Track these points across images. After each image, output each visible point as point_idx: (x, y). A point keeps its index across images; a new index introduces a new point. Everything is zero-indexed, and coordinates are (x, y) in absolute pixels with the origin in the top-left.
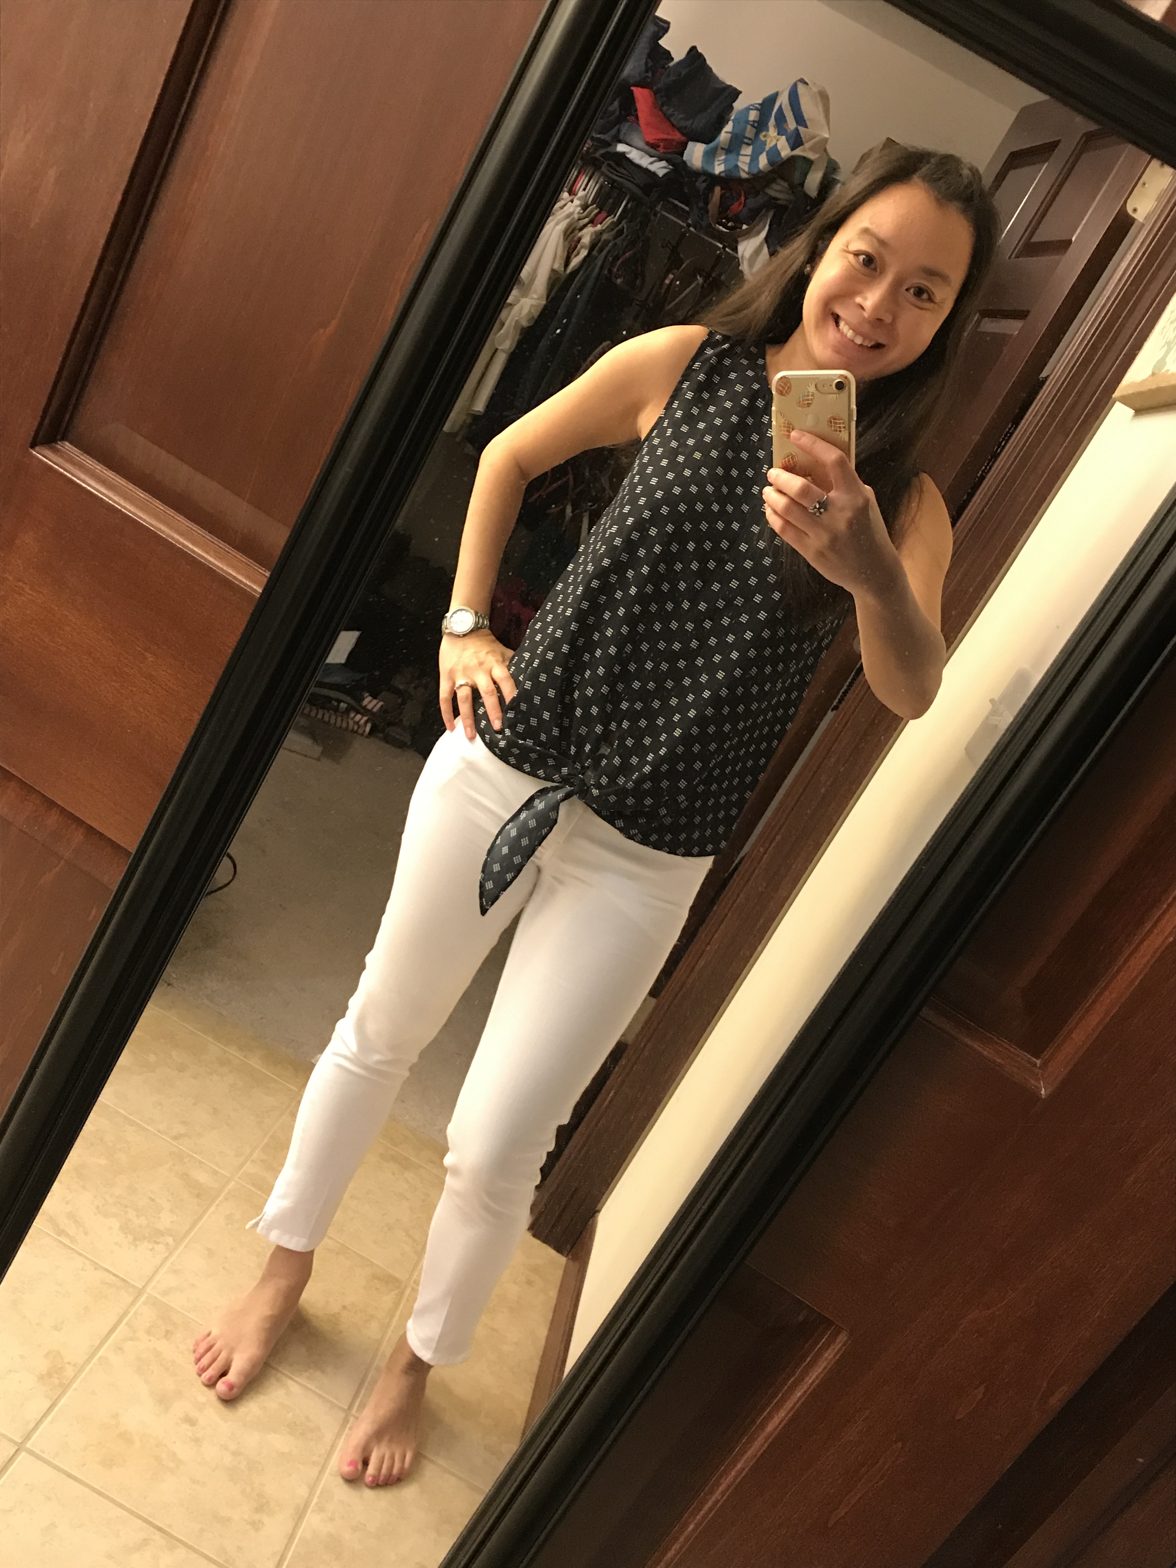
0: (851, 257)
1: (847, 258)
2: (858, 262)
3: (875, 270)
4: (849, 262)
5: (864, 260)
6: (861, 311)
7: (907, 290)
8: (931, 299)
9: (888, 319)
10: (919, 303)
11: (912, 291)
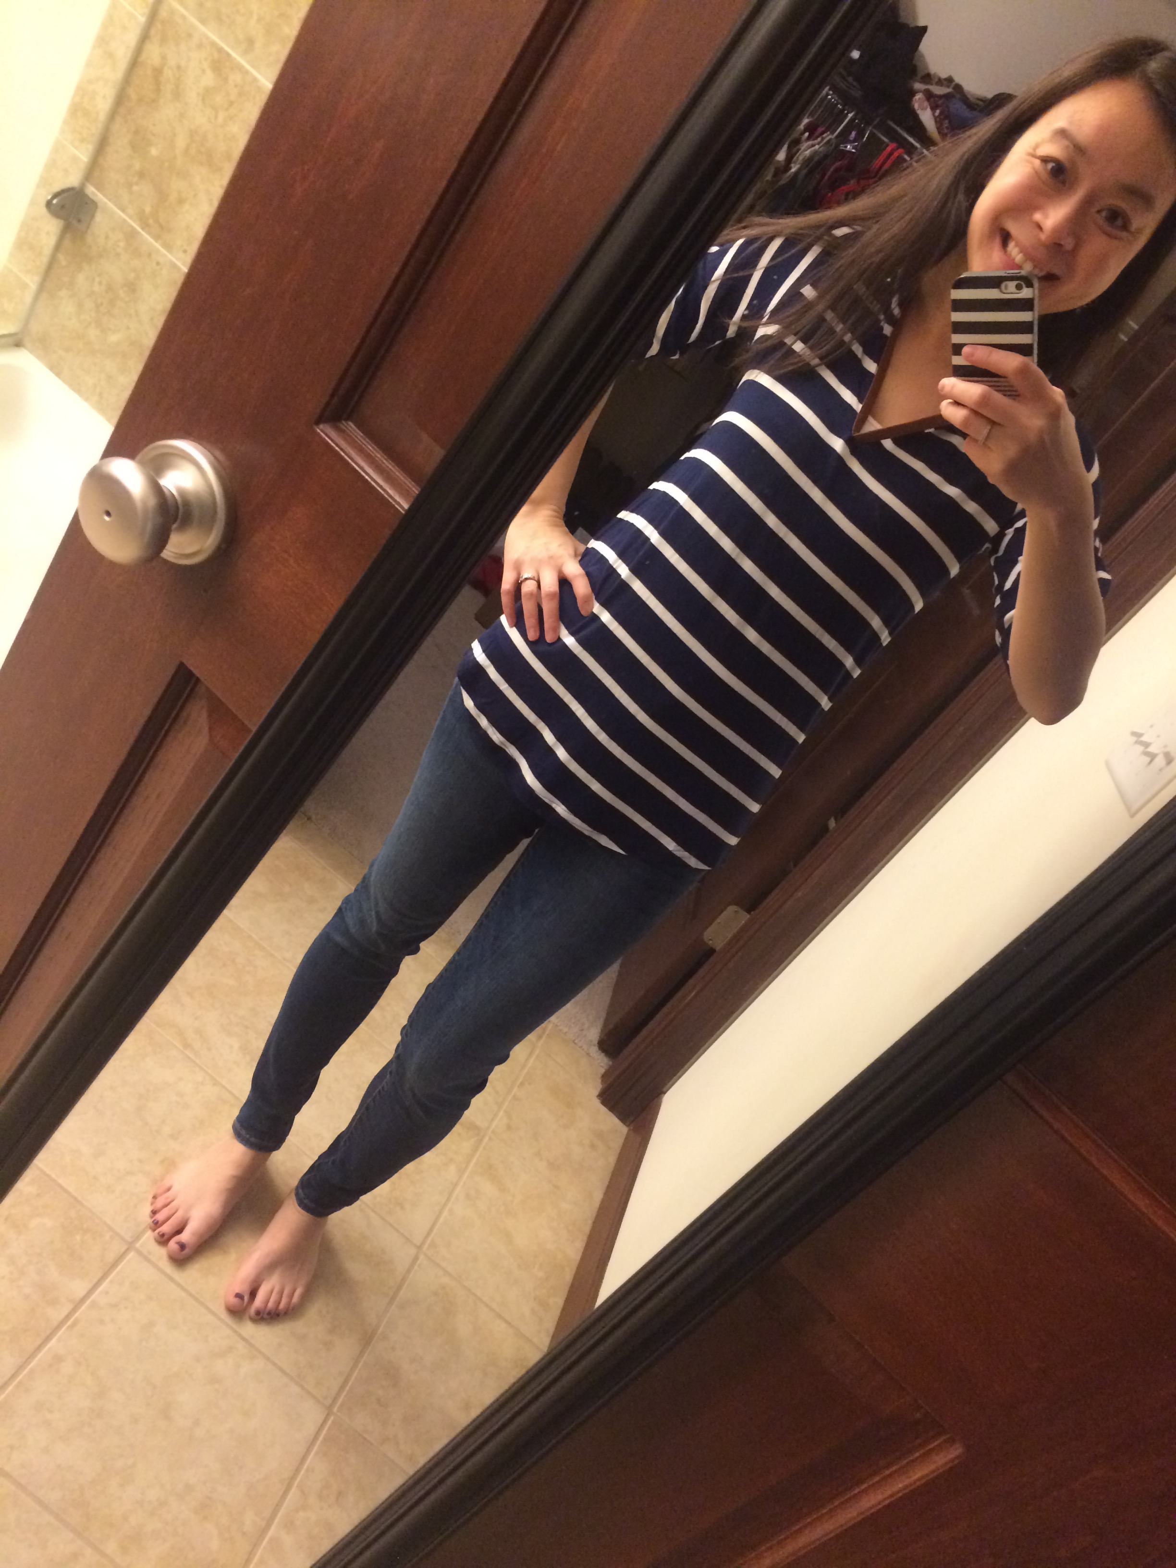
0: (1037, 162)
1: (1032, 163)
2: (1045, 169)
3: (1063, 183)
4: (1034, 168)
5: (1053, 167)
6: (1037, 230)
7: (1099, 212)
8: (1125, 227)
9: (1068, 243)
10: (1109, 229)
11: (1104, 214)
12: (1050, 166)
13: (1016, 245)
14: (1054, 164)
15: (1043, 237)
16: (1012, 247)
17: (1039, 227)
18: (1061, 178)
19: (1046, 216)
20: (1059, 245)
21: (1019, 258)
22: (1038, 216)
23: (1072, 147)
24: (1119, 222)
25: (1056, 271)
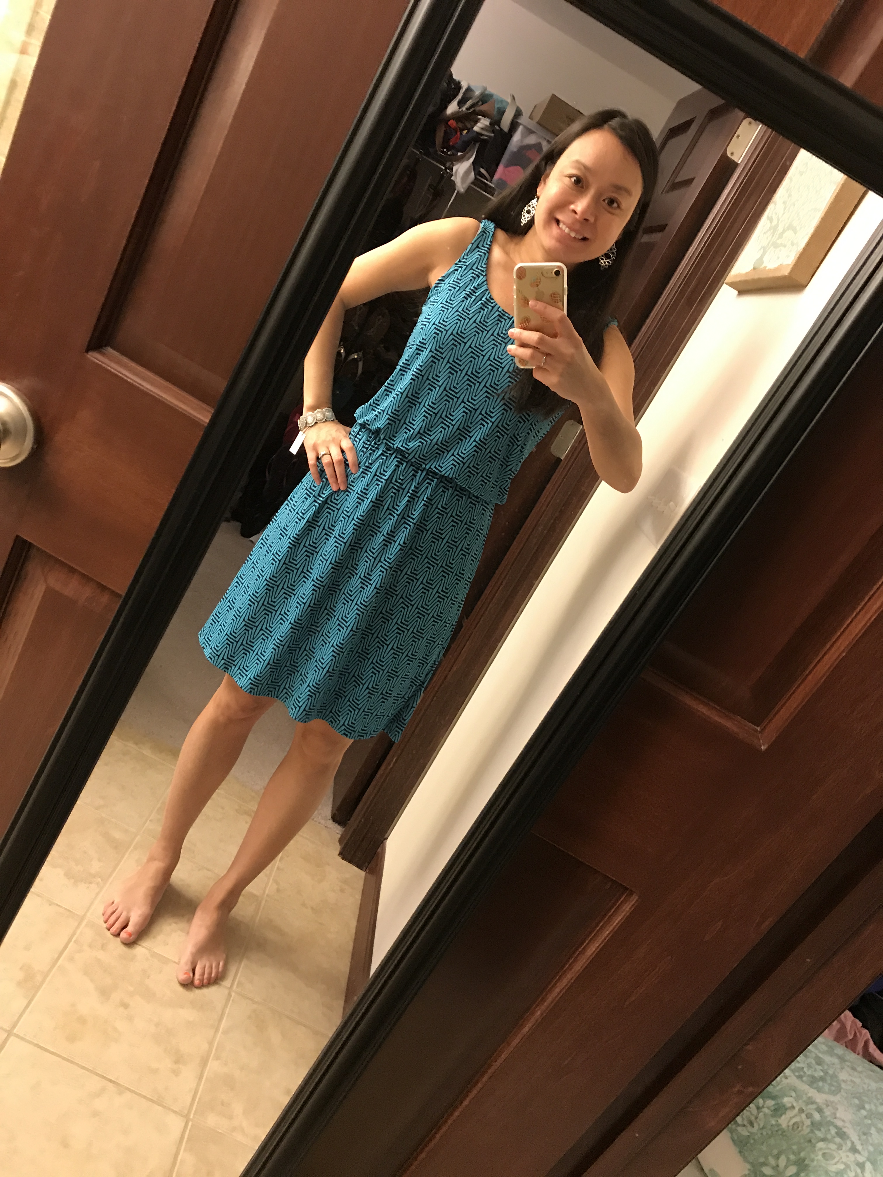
0: (566, 179)
1: (563, 180)
3: (582, 188)
4: (565, 183)
5: (575, 180)
6: (573, 214)
7: (604, 200)
8: (619, 207)
9: (592, 220)
10: (611, 210)
11: (606, 201)
12: (573, 179)
13: (564, 224)
14: (575, 178)
15: (577, 217)
16: (561, 225)
17: (575, 212)
18: (580, 185)
19: (577, 206)
20: (586, 220)
21: (567, 230)
22: (572, 207)
23: (582, 167)
24: (615, 205)
25: (587, 236)
